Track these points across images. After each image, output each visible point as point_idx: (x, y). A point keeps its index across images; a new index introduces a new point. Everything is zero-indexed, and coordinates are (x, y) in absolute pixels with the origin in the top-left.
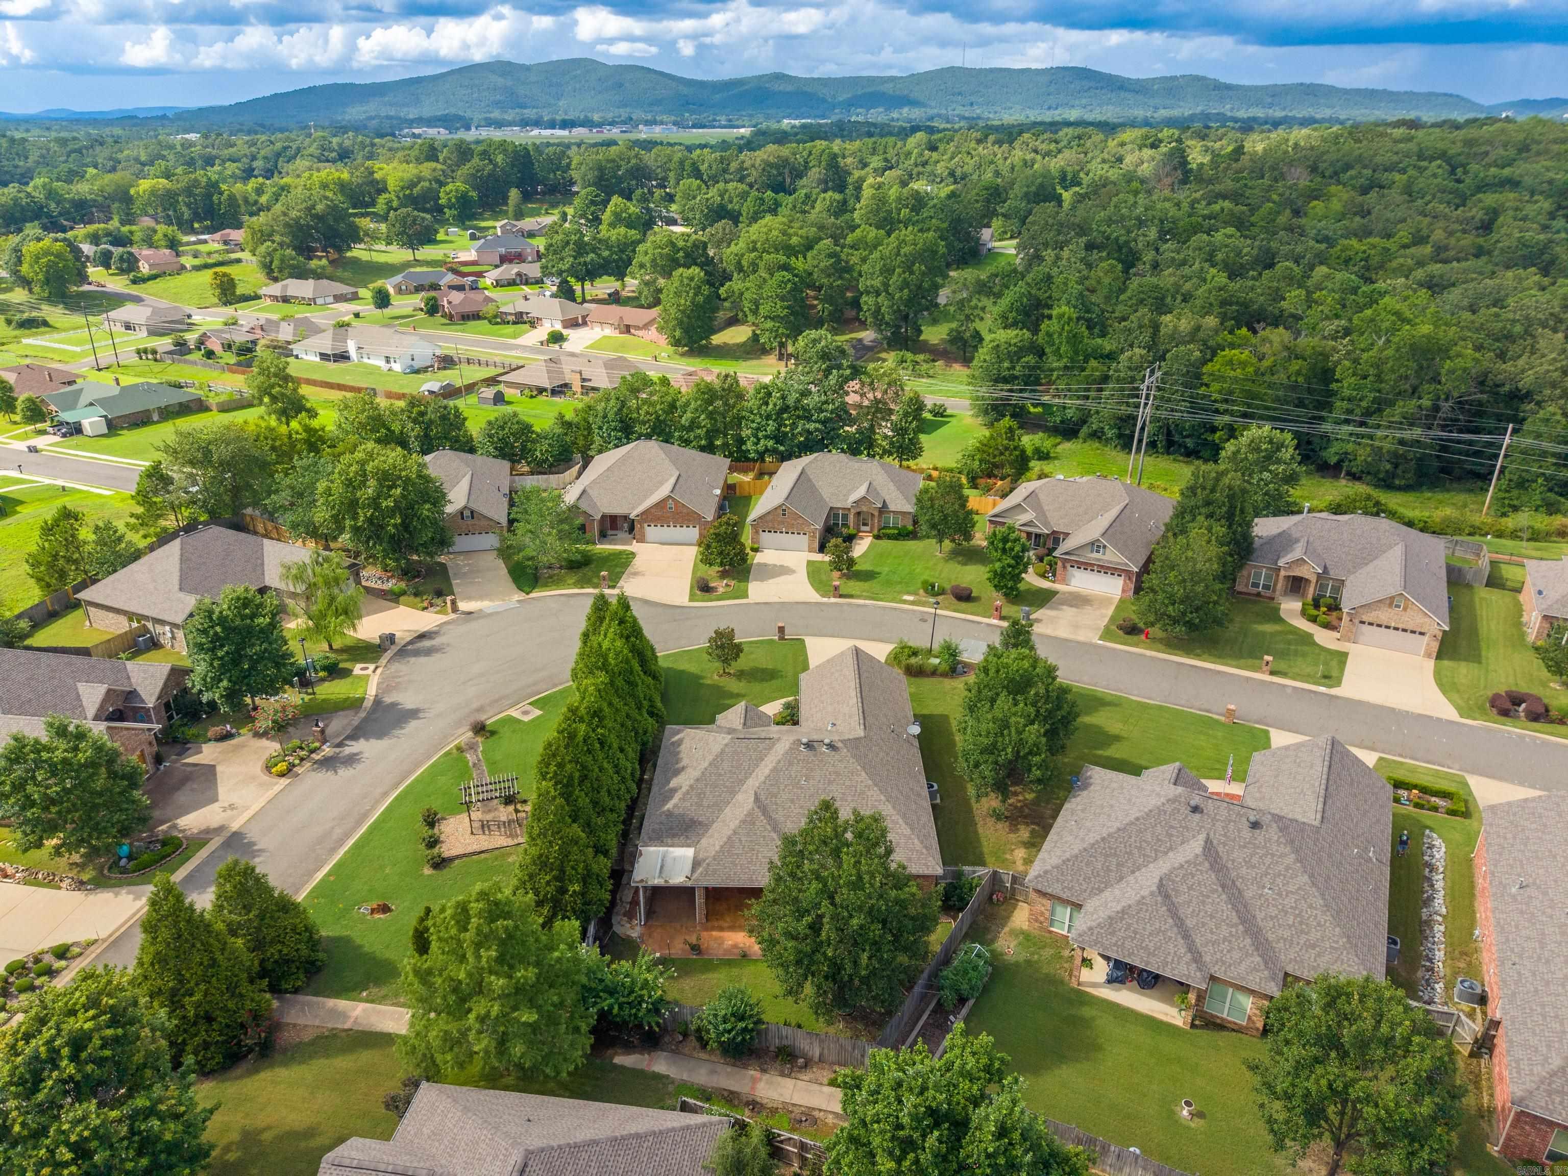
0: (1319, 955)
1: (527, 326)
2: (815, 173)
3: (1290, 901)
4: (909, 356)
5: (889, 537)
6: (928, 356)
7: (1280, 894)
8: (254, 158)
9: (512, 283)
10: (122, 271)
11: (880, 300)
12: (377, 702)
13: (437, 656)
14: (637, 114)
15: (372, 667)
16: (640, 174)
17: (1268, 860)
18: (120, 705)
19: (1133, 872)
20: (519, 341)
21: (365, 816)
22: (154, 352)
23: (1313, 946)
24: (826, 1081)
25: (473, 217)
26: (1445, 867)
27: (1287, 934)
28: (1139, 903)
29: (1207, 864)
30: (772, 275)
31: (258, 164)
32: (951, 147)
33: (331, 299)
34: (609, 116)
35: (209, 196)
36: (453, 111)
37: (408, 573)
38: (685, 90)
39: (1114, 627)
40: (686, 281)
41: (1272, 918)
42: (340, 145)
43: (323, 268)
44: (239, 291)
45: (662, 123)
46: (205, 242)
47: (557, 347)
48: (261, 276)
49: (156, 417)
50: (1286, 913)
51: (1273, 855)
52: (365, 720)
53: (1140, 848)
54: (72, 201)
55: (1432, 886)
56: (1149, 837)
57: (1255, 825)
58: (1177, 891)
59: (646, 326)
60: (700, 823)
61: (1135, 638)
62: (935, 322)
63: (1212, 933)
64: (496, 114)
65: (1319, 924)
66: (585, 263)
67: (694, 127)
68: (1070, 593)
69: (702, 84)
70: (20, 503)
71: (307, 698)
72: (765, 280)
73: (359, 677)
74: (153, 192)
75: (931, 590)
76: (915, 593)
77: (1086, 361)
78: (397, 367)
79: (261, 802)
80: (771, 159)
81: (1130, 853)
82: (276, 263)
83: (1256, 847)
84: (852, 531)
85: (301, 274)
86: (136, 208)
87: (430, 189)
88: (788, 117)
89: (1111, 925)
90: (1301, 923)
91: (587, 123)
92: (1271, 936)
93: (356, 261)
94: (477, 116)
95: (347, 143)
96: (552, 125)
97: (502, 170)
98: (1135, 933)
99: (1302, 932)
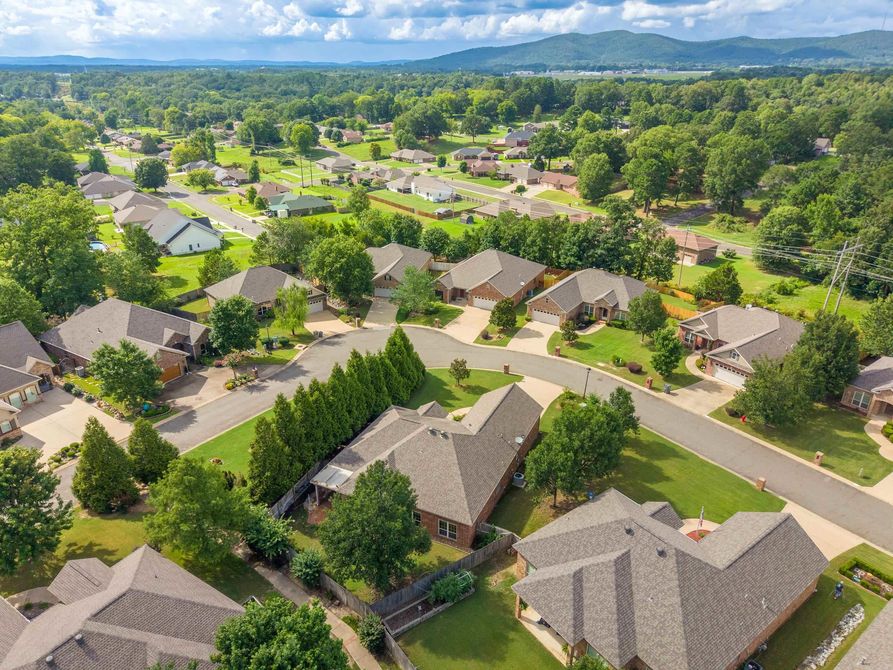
0: (663, 653)
1: (508, 182)
2: (726, 99)
3: (662, 611)
4: (729, 217)
5: (616, 326)
6: (743, 219)
7: (657, 604)
8: (424, 86)
9: (516, 157)
10: (336, 141)
11: (715, 180)
12: (295, 364)
13: (336, 347)
14: (647, 62)
15: (304, 346)
16: (615, 98)
17: (659, 580)
18: (181, 341)
19: (574, 559)
20: (502, 190)
21: (248, 417)
22: (328, 181)
23: (662, 646)
24: (342, 617)
25: (514, 120)
26: (849, 634)
27: (649, 632)
28: (559, 578)
29: (613, 569)
30: (646, 160)
31: (425, 89)
32: (834, 84)
33: (421, 161)
34: (629, 63)
35: (387, 105)
36: (541, 61)
37: (352, 303)
38: (680, 48)
39: (724, 409)
40: (595, 161)
41: (645, 618)
42: (466, 80)
43: (425, 144)
44: (382, 154)
45: (660, 68)
46: (379, 128)
47: (519, 195)
48: (395, 147)
49: (311, 212)
50: (655, 618)
51: (664, 577)
52: (283, 371)
53: (585, 546)
54: (330, 106)
55: (830, 643)
56: (593, 541)
57: (662, 554)
58: (588, 580)
59: (571, 186)
60: (363, 460)
61: (735, 419)
62: (754, 197)
63: (596, 613)
64: (563, 64)
65: (673, 633)
66: (551, 149)
67: (679, 70)
68: (711, 382)
69: (692, 44)
70: (232, 245)
71: (267, 355)
72: (641, 163)
73: (295, 350)
74: (363, 103)
75: (617, 362)
76: (607, 363)
77: (835, 232)
78: (431, 199)
79: (214, 399)
80: (699, 90)
81: (578, 547)
82: (403, 140)
83: (656, 568)
84: (593, 318)
85: (412, 146)
86: (355, 111)
87: (494, 104)
88: (745, 64)
89: (537, 586)
90: (661, 628)
91: (614, 68)
92: (638, 629)
93: (444, 141)
94: (553, 64)
95: (470, 79)
96: (593, 70)
97: (536, 94)
98: (549, 596)
99: (660, 634)
